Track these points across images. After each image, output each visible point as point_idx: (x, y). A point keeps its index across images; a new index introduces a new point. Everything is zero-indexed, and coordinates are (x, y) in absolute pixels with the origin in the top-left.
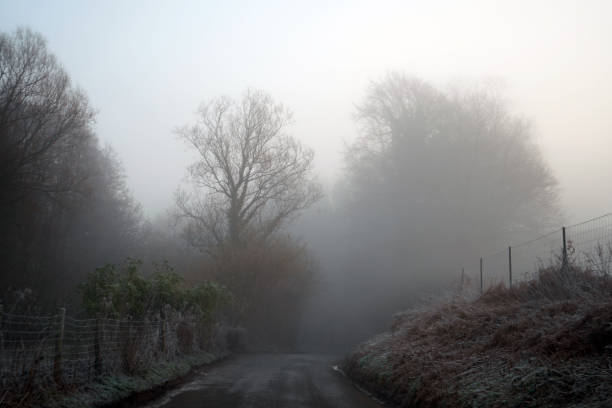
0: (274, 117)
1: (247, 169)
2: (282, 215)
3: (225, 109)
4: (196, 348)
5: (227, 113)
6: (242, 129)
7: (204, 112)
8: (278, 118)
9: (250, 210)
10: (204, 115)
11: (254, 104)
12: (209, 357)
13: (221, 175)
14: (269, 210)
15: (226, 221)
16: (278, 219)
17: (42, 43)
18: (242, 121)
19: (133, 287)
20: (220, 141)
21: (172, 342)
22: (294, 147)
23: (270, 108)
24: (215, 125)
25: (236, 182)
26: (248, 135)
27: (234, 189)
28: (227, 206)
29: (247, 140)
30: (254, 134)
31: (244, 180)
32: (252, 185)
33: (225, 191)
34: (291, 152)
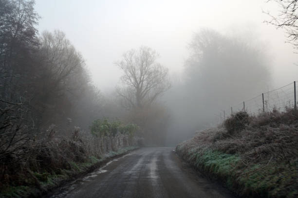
0: (152, 56)
1: (142, 77)
2: (157, 94)
3: (133, 54)
4: (128, 145)
5: (134, 55)
6: (140, 62)
7: (125, 55)
8: (154, 56)
9: (145, 93)
10: (125, 57)
11: (144, 52)
12: (132, 148)
13: (133, 80)
14: (152, 92)
15: (135, 97)
16: (155, 96)
17: (64, 35)
18: (140, 58)
19: (107, 126)
20: (132, 67)
21: (122, 143)
22: (161, 67)
23: (150, 52)
24: (129, 60)
25: (138, 82)
26: (142, 63)
27: (138, 85)
28: (136, 91)
29: (142, 66)
30: (145, 63)
31: (142, 81)
32: (145, 83)
33: (135, 86)
34: (159, 69)
